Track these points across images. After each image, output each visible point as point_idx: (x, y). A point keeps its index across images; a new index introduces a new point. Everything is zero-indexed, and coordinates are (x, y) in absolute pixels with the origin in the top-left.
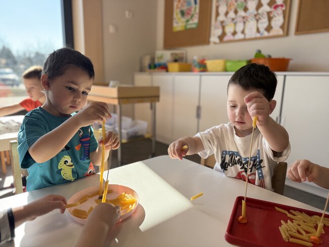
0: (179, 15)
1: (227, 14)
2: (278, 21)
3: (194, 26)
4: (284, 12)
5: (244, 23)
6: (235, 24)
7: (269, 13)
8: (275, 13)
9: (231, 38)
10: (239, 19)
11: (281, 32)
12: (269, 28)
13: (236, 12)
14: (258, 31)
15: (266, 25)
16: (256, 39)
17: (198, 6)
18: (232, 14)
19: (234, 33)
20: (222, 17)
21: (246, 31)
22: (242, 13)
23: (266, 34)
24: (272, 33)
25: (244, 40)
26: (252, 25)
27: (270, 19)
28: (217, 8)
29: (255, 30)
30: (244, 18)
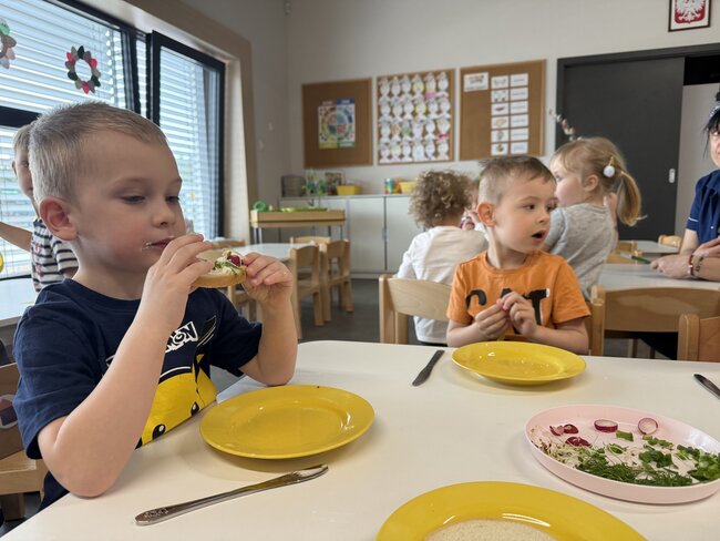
0: (327, 131)
1: (391, 136)
2: (444, 148)
3: (350, 145)
4: (448, 142)
5: (412, 147)
6: (402, 147)
7: (435, 141)
8: (440, 141)
9: (399, 160)
10: (405, 143)
11: (447, 158)
12: (436, 154)
13: (401, 136)
14: (426, 155)
15: (433, 150)
16: (425, 162)
17: (354, 124)
18: (396, 138)
19: (401, 156)
20: (385, 139)
21: (414, 155)
22: (407, 138)
23: (433, 158)
24: (440, 158)
25: (413, 163)
26: (419, 150)
27: (436, 146)
28: (379, 129)
29: (422, 155)
30: (410, 142)
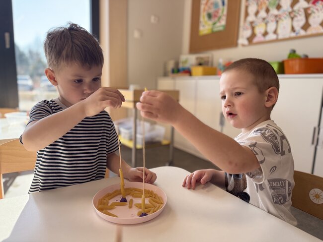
0: (206, 18)
1: (257, 13)
2: (318, 17)
3: (221, 28)
5: (277, 22)
6: (266, 24)
7: (306, 10)
8: (313, 8)
9: (262, 39)
10: (271, 18)
11: (321, 30)
12: (306, 26)
13: (267, 11)
14: (293, 29)
15: (302, 22)
16: (290, 39)
17: (226, 8)
18: (263, 14)
19: (265, 34)
20: (251, 18)
21: (279, 31)
22: (274, 11)
23: (303, 33)
24: (310, 31)
25: (277, 40)
27: (307, 16)
28: (247, 7)
30: (276, 16)
